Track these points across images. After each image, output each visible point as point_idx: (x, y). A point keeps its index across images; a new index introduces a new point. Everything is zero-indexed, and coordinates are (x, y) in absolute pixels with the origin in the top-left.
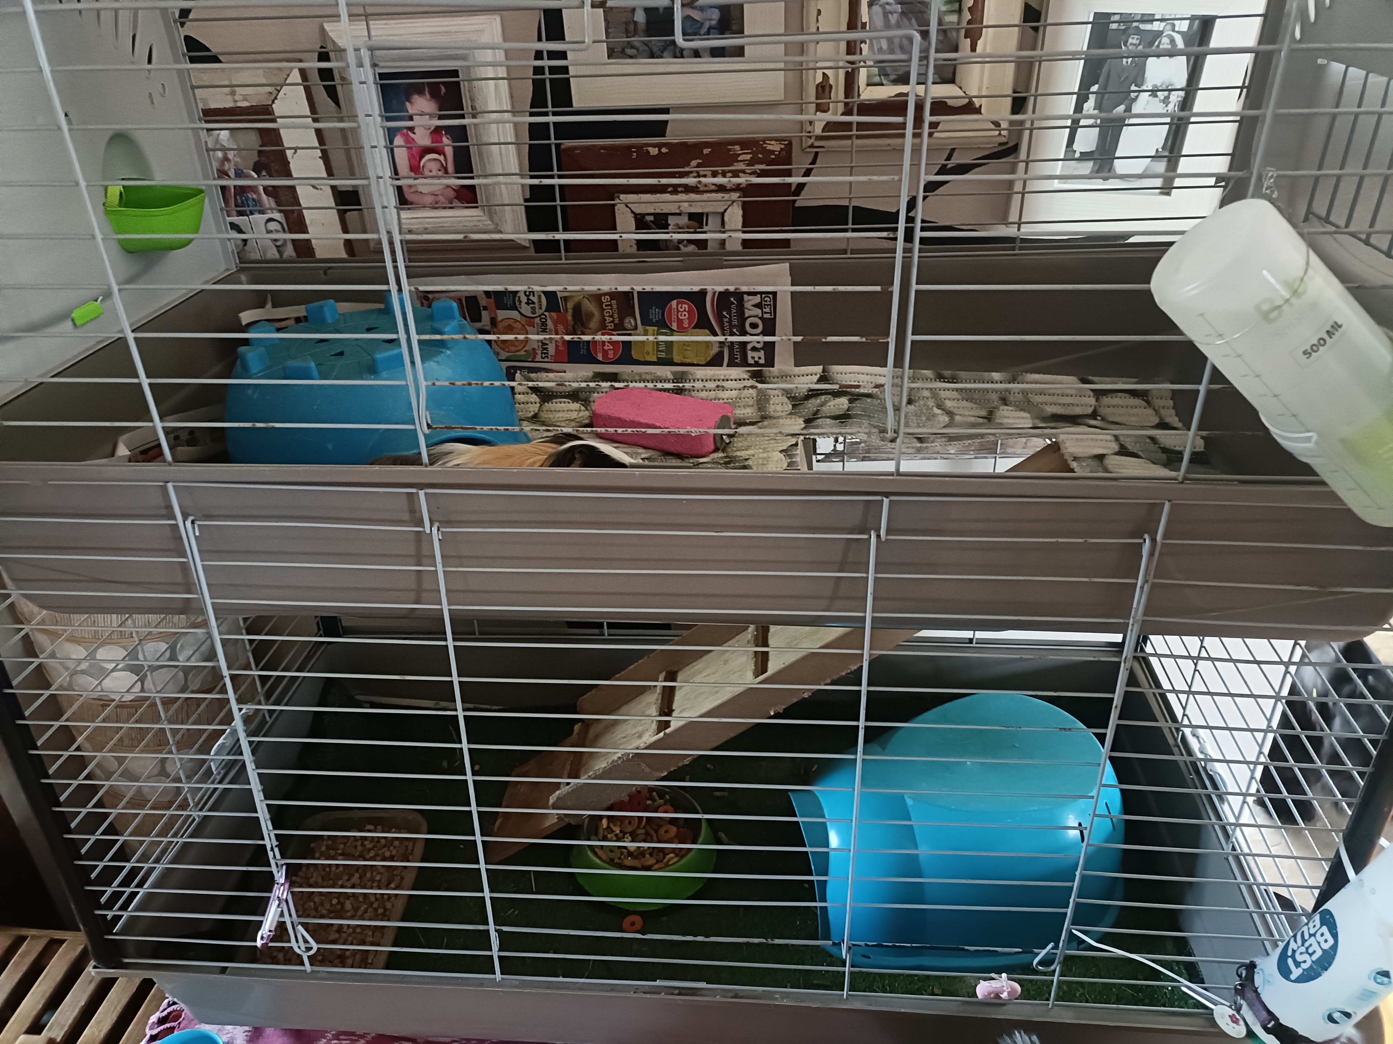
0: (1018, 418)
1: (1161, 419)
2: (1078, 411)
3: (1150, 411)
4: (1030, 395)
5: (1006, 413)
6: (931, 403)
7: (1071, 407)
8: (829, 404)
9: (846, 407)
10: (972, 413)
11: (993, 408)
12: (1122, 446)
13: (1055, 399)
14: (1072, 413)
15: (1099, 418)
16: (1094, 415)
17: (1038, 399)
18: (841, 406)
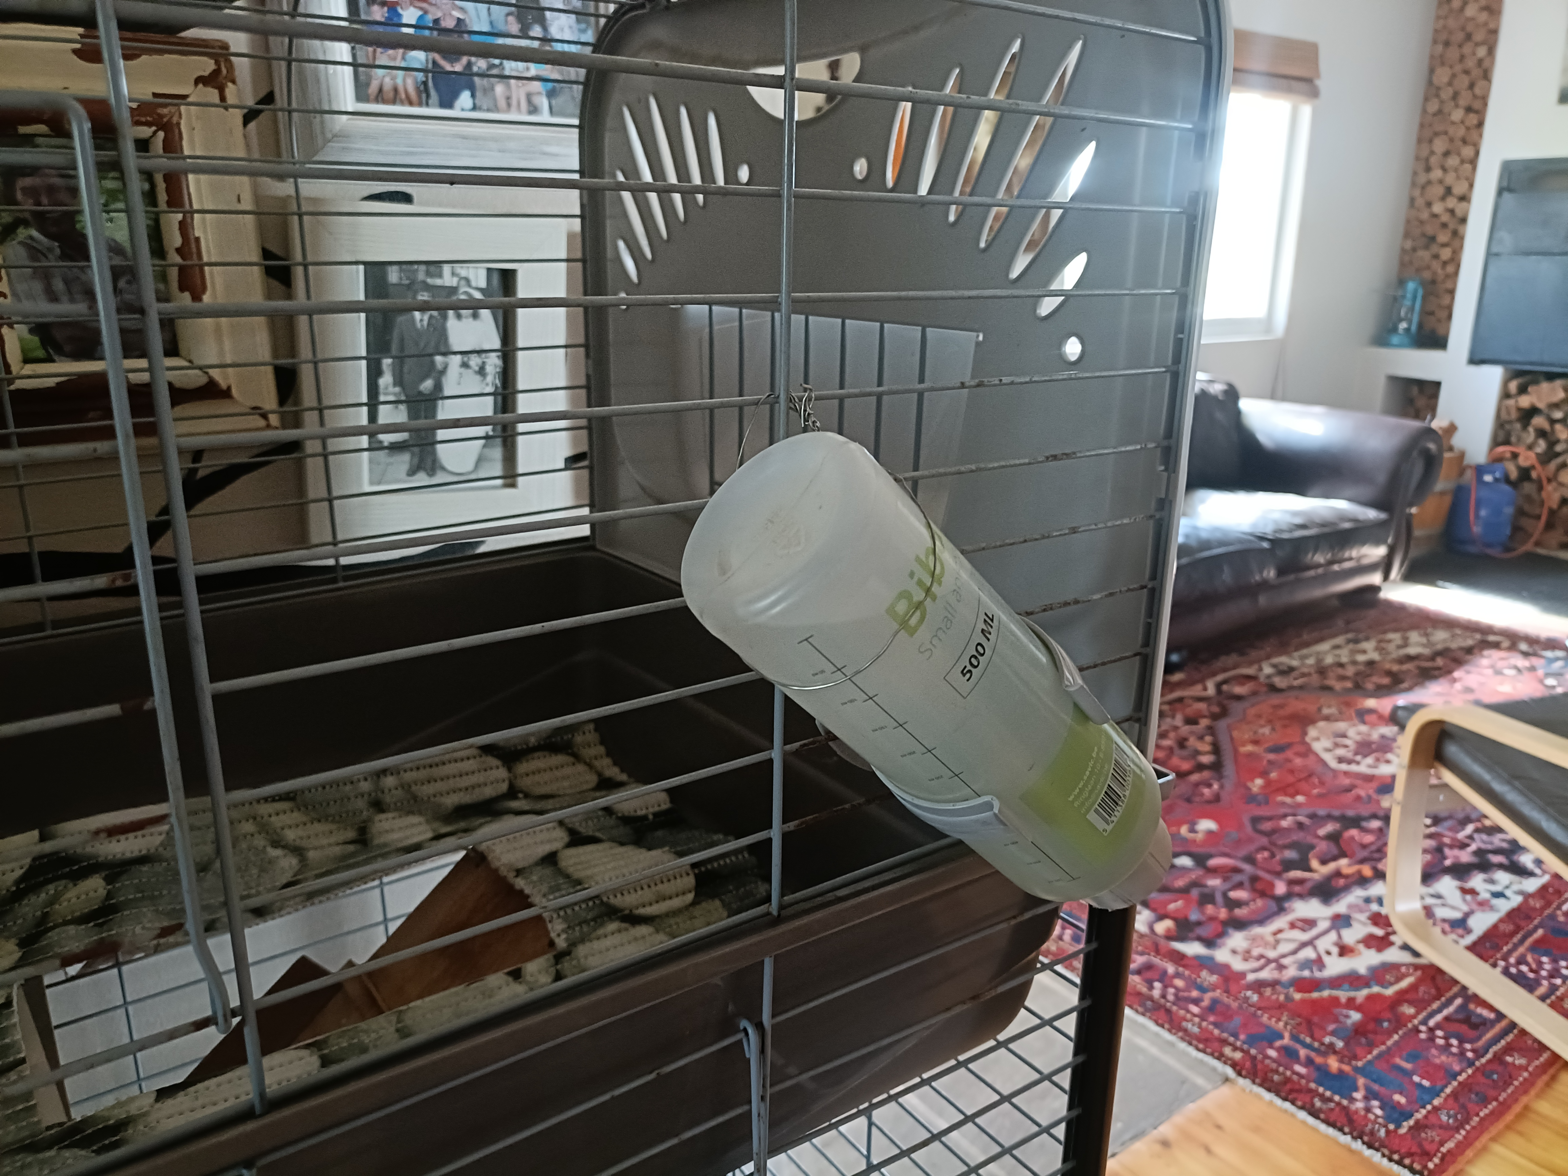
0: (407, 827)
1: (599, 774)
2: (489, 792)
3: (581, 768)
4: (414, 788)
5: (386, 825)
6: (260, 842)
7: (477, 790)
8: (68, 895)
9: (102, 892)
10: (332, 840)
11: (364, 822)
12: (572, 832)
13: (451, 783)
14: (481, 798)
15: (521, 795)
16: (512, 793)
17: (427, 790)
18: (92, 894)
